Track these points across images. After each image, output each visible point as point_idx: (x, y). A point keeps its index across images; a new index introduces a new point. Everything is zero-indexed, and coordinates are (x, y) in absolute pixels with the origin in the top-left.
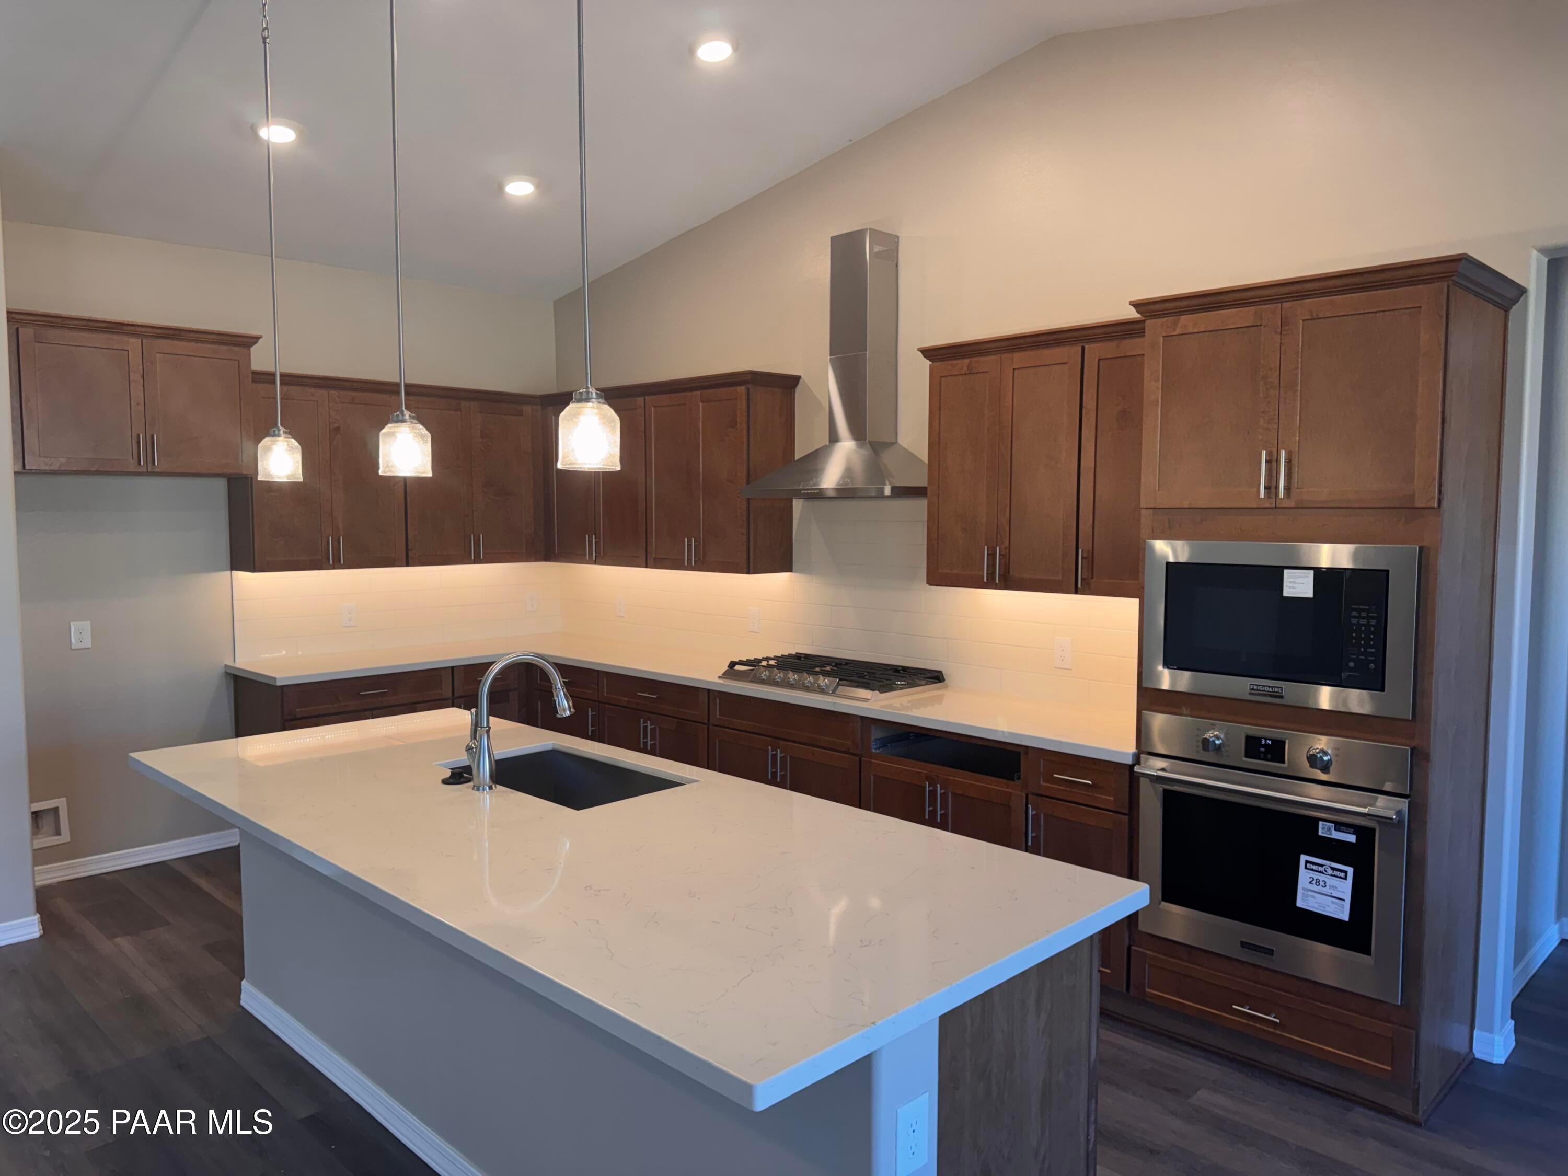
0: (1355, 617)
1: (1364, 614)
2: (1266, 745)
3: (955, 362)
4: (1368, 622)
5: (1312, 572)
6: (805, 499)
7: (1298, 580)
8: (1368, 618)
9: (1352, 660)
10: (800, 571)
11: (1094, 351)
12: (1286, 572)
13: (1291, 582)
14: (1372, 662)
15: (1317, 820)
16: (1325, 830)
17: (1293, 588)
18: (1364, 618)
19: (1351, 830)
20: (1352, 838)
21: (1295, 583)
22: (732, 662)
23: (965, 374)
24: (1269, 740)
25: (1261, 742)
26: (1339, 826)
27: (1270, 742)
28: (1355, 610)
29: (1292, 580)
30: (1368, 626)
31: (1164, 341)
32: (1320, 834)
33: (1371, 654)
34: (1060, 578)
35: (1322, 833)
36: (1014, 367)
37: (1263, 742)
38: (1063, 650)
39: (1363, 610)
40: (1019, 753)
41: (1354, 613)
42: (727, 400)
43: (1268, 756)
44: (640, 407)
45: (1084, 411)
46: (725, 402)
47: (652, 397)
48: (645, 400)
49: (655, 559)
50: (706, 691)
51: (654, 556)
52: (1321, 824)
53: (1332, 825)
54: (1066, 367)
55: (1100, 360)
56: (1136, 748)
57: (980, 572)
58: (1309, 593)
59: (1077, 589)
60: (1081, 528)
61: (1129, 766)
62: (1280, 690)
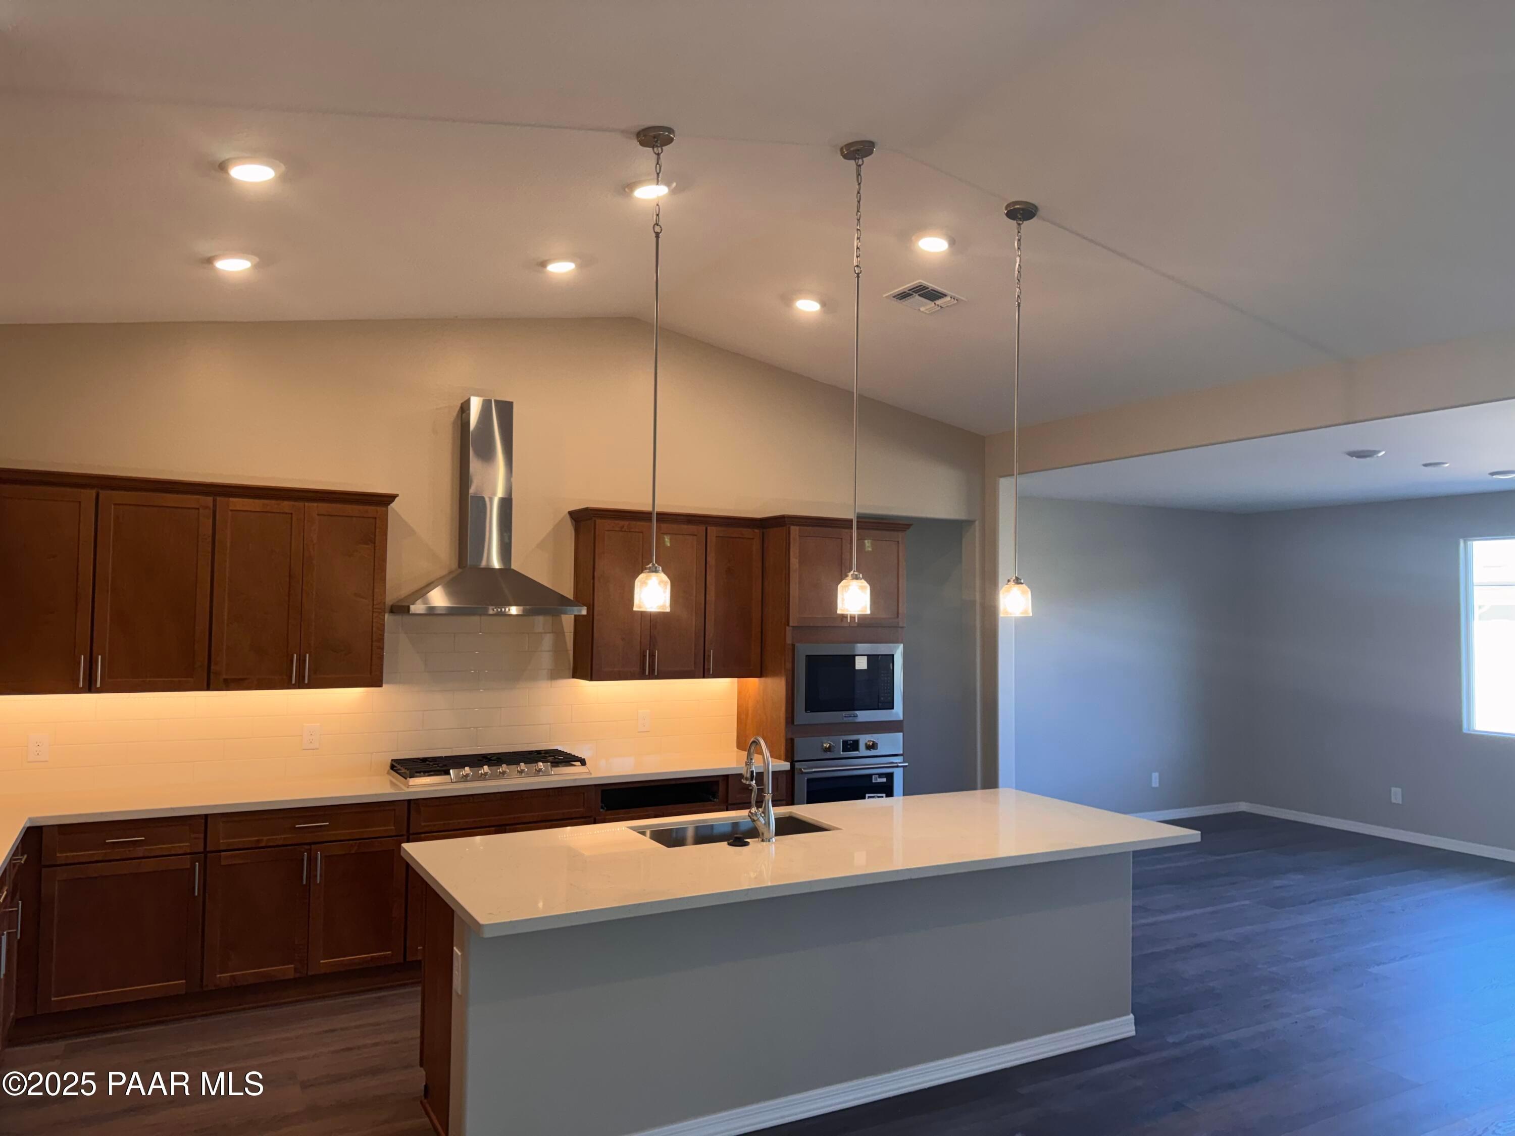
0: (882, 678)
2: (851, 744)
3: (617, 522)
5: (866, 657)
7: (861, 661)
8: (887, 677)
10: (392, 686)
11: (714, 532)
12: (857, 657)
15: (870, 776)
16: (875, 779)
17: (859, 665)
18: (885, 678)
19: (885, 776)
20: (884, 780)
21: (860, 663)
23: (626, 530)
25: (848, 742)
26: (880, 775)
27: (851, 742)
28: (882, 674)
29: (859, 661)
30: (887, 680)
31: (799, 538)
32: (873, 782)
33: (889, 693)
34: (693, 669)
39: (885, 674)
41: (882, 676)
42: (359, 517)
43: (851, 749)
44: (206, 507)
45: (708, 566)
46: (354, 519)
47: (231, 499)
48: (215, 501)
49: (226, 680)
50: (406, 802)
51: (225, 677)
52: (873, 776)
53: (877, 776)
54: (695, 537)
55: (717, 537)
56: (786, 760)
57: (640, 668)
58: (865, 667)
59: (705, 675)
60: (707, 638)
61: (787, 771)
62: (856, 715)
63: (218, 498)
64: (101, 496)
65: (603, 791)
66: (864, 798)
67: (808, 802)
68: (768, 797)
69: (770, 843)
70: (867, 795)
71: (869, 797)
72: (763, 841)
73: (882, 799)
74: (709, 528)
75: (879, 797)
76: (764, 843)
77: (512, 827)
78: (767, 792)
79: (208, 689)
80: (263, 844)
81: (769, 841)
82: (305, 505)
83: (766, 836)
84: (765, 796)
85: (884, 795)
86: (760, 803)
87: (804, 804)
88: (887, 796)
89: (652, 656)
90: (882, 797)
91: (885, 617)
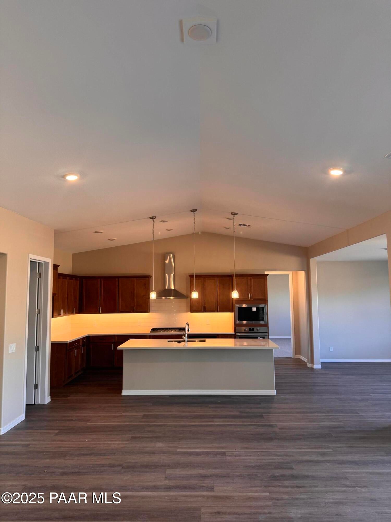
5: (255, 308)
13: (253, 309)
14: (263, 318)
19: (262, 337)
23: (198, 279)
27: (252, 328)
31: (236, 279)
34: (215, 310)
36: (206, 279)
38: (208, 322)
44: (117, 280)
47: (121, 279)
48: (119, 279)
51: (120, 311)
54: (214, 280)
55: (220, 280)
56: (234, 332)
57: (201, 310)
58: (255, 310)
59: (218, 312)
60: (218, 303)
61: (234, 335)
64: (101, 279)
74: (218, 278)
82: (134, 279)
89: (204, 307)
91: (261, 298)
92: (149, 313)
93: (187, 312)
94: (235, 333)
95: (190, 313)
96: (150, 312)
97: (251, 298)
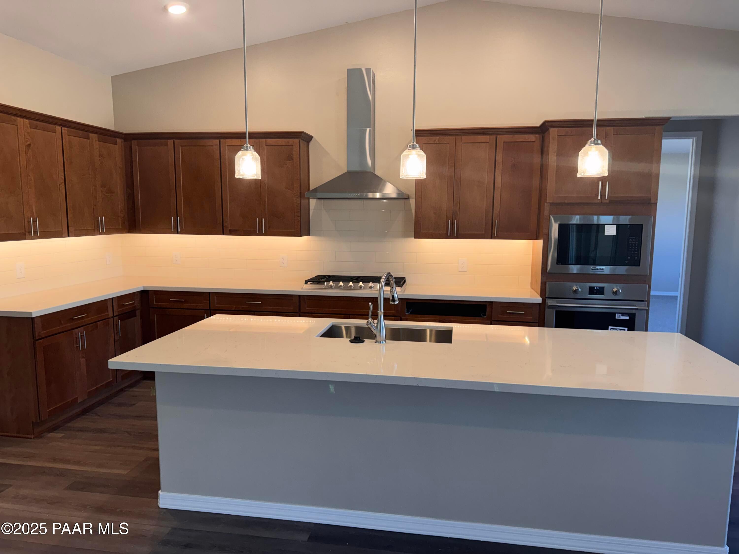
0: (631, 241)
1: (634, 240)
2: (597, 289)
3: (431, 137)
4: (635, 243)
5: (615, 226)
6: (318, 199)
7: (610, 229)
8: (635, 241)
9: (629, 256)
10: (314, 235)
11: (502, 138)
12: (606, 226)
13: (608, 230)
14: (636, 256)
15: (615, 313)
16: (618, 317)
17: (609, 232)
18: (634, 241)
19: (627, 315)
20: (627, 318)
21: (609, 230)
22: (306, 281)
23: (437, 143)
24: (598, 287)
25: (595, 288)
26: (623, 314)
27: (598, 288)
28: (631, 239)
29: (608, 229)
30: (635, 244)
31: (558, 137)
33: (636, 254)
34: (484, 233)
35: (617, 318)
36: (463, 142)
37: (596, 288)
38: (463, 264)
39: (634, 239)
40: (486, 306)
41: (630, 240)
42: (285, 145)
43: (598, 293)
44: (216, 145)
45: (497, 163)
46: (283, 147)
47: (227, 140)
48: (220, 142)
49: (230, 230)
50: (298, 296)
51: (229, 228)
52: (617, 314)
53: (621, 314)
54: (488, 144)
55: (504, 142)
56: (541, 296)
57: (445, 232)
58: (614, 233)
59: (492, 237)
60: (496, 211)
61: (539, 304)
62: (603, 269)
63: (221, 140)
64: (175, 142)
65: (407, 303)
66: (607, 329)
67: (557, 326)
68: (381, 313)
69: (381, 344)
70: (610, 327)
71: (611, 329)
72: (376, 342)
73: (624, 331)
74: (498, 136)
75: (620, 330)
76: (378, 344)
77: (353, 316)
78: (380, 310)
79: (223, 234)
80: (233, 309)
81: (380, 343)
82: (259, 141)
83: (378, 338)
84: (378, 312)
85: (626, 329)
86: (375, 316)
87: (552, 327)
88: (628, 330)
89: (453, 224)
90: (625, 330)
91: (637, 195)
92: (304, 239)
93: (406, 235)
94: (544, 301)
95: (413, 239)
96: (309, 234)
97: (603, 195)
